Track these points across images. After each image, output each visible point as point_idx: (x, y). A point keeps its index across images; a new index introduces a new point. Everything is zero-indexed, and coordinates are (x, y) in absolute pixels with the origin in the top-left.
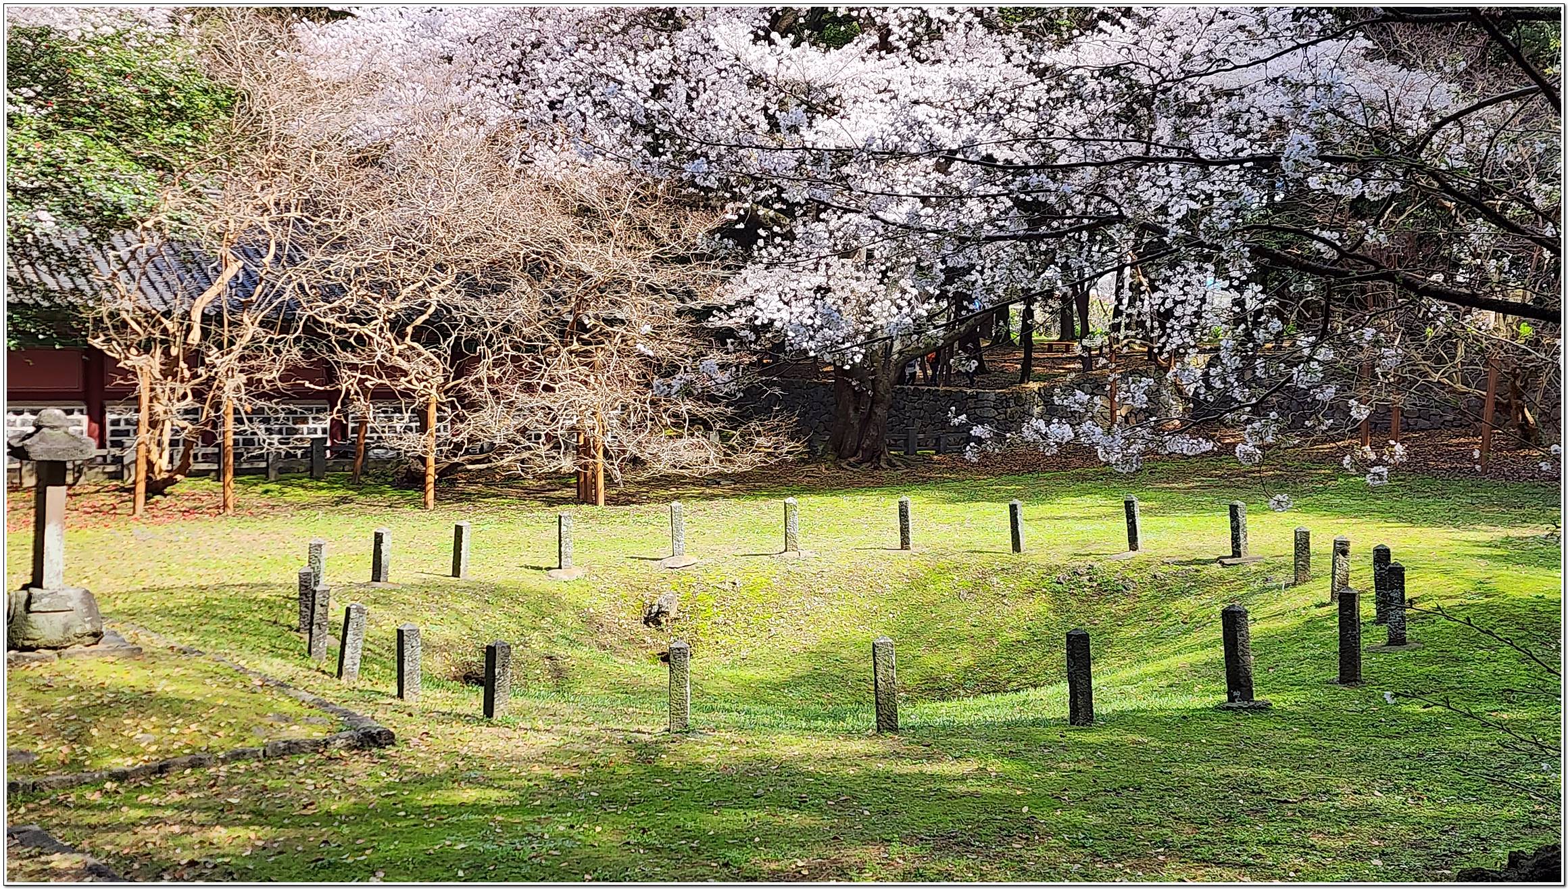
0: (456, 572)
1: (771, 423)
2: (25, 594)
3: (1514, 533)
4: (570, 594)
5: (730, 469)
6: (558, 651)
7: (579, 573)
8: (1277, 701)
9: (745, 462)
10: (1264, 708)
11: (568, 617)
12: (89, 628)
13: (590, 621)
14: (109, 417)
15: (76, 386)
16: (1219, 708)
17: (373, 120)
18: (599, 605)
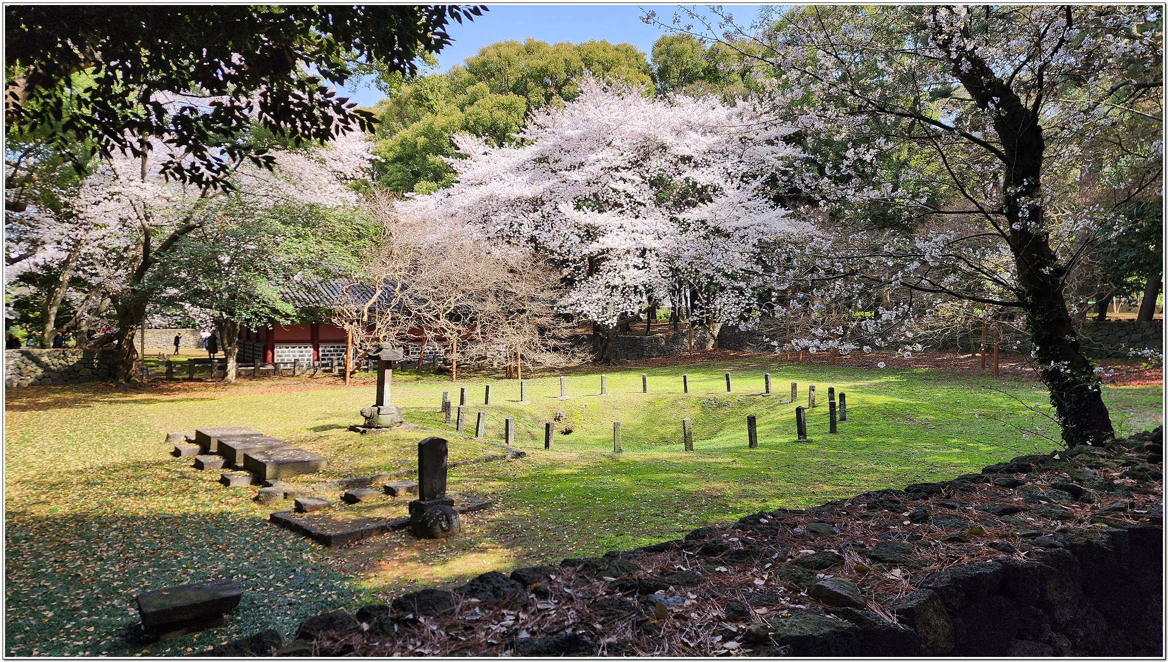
0: (486, 402)
1: (583, 348)
2: (376, 408)
3: (857, 384)
4: (527, 409)
5: (570, 365)
6: (530, 429)
7: (529, 402)
8: (814, 438)
9: (576, 362)
10: (810, 442)
11: (528, 418)
12: (399, 420)
13: (535, 419)
14: (320, 349)
15: (308, 337)
16: (795, 442)
17: (430, 237)
18: (538, 413)
